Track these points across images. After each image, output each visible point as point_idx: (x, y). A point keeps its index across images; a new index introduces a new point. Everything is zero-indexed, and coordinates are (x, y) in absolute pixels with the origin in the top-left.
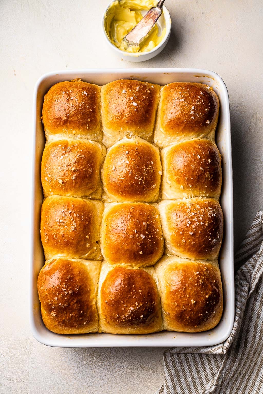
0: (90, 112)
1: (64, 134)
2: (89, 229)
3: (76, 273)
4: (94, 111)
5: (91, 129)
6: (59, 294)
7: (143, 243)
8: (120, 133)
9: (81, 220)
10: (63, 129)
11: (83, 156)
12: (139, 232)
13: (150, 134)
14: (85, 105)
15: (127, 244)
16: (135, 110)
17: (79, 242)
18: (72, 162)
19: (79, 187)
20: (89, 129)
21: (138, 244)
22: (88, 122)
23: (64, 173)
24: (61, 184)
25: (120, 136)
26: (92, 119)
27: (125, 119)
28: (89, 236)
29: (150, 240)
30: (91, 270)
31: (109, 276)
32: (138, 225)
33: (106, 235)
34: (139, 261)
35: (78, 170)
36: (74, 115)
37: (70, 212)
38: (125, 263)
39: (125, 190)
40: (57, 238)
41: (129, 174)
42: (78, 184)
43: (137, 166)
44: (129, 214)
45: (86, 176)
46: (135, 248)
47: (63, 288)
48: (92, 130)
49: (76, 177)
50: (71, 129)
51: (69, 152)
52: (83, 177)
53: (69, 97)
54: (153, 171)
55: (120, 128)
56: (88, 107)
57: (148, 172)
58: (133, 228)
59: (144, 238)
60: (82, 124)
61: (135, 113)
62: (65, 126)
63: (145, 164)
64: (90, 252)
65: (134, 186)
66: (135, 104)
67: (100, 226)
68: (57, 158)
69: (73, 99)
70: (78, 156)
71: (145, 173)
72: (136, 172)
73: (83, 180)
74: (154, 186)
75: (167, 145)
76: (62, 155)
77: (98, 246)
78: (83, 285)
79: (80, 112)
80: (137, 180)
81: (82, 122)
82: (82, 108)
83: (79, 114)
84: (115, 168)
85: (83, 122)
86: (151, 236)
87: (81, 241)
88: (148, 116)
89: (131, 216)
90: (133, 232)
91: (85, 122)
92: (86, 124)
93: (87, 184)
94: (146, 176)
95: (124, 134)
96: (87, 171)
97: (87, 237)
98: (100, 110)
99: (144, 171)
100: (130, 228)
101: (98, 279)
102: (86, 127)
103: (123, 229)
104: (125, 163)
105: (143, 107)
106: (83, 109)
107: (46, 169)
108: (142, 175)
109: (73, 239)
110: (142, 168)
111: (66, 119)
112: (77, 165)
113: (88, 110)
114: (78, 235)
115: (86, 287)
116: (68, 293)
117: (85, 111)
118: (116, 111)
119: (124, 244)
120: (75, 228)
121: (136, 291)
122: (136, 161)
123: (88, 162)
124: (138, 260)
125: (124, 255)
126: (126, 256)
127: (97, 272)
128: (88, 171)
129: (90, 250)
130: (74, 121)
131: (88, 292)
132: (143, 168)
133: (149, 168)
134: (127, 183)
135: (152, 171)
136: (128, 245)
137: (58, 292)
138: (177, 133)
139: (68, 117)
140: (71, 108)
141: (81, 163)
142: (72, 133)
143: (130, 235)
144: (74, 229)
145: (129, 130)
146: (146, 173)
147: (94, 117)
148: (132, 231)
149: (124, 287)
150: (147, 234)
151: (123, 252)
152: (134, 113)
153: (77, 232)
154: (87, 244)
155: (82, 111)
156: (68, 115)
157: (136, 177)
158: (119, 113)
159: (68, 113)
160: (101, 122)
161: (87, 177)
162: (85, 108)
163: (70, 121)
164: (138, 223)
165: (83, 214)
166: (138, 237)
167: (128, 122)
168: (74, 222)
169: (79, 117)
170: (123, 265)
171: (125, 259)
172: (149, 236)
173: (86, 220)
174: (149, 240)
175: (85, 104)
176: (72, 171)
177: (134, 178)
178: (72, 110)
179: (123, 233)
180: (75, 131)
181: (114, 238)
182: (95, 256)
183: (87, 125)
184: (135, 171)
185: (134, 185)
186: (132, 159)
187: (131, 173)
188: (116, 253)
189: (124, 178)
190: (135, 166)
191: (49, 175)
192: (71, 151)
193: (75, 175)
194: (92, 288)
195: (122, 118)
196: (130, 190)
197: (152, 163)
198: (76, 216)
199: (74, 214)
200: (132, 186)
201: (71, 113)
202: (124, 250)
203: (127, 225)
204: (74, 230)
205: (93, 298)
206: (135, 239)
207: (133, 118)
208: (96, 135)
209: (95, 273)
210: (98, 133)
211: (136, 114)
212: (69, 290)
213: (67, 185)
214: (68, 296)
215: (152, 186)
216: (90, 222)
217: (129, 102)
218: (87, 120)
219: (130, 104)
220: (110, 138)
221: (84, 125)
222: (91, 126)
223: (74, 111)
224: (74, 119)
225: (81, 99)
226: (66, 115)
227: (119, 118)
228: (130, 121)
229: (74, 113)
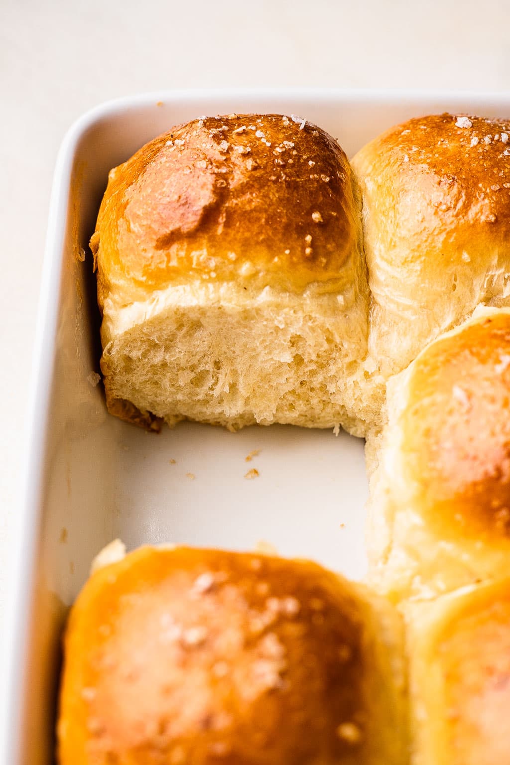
0: (322, 186)
1: (197, 283)
2: (355, 688)
4: (336, 186)
5: (324, 260)
8: (454, 287)
10: (195, 254)
14: (299, 157)
20: (313, 258)
22: (310, 227)
25: (453, 302)
26: (331, 216)
27: (483, 209)
36: (253, 186)
48: (326, 268)
50: (232, 256)
53: (225, 128)
55: (460, 254)
56: (311, 163)
60: (287, 227)
62: (206, 237)
69: (244, 132)
79: (279, 177)
81: (284, 220)
82: (286, 161)
83: (275, 182)
85: (289, 219)
87: (311, 755)
91: (300, 221)
92: (302, 231)
95: (472, 291)
97: (347, 731)
98: (358, 201)
102: (304, 249)
106: (293, 165)
113: (311, 177)
117: (298, 176)
118: (440, 182)
120: (282, 675)
130: (251, 211)
139: (222, 194)
142: (233, 276)
145: (499, 265)
147: (339, 209)
153: (291, 701)
155: (285, 174)
156: (224, 185)
158: (451, 187)
159: (224, 177)
160: (362, 248)
162: (299, 167)
163: (230, 214)
167: (496, 221)
169: (274, 196)
175: (298, 151)
178: (242, 170)
180: (254, 264)
183: (309, 238)
195: (467, 206)
198: (283, 609)
201: (237, 179)
208: (340, 298)
210: (350, 295)
217: (492, 148)
218: (309, 214)
219: (501, 156)
220: (408, 314)
221: (295, 236)
222: (324, 247)
223: (253, 172)
224: (250, 201)
225: (281, 136)
226: (215, 186)
227: (455, 207)
228: (505, 216)
229: (249, 178)
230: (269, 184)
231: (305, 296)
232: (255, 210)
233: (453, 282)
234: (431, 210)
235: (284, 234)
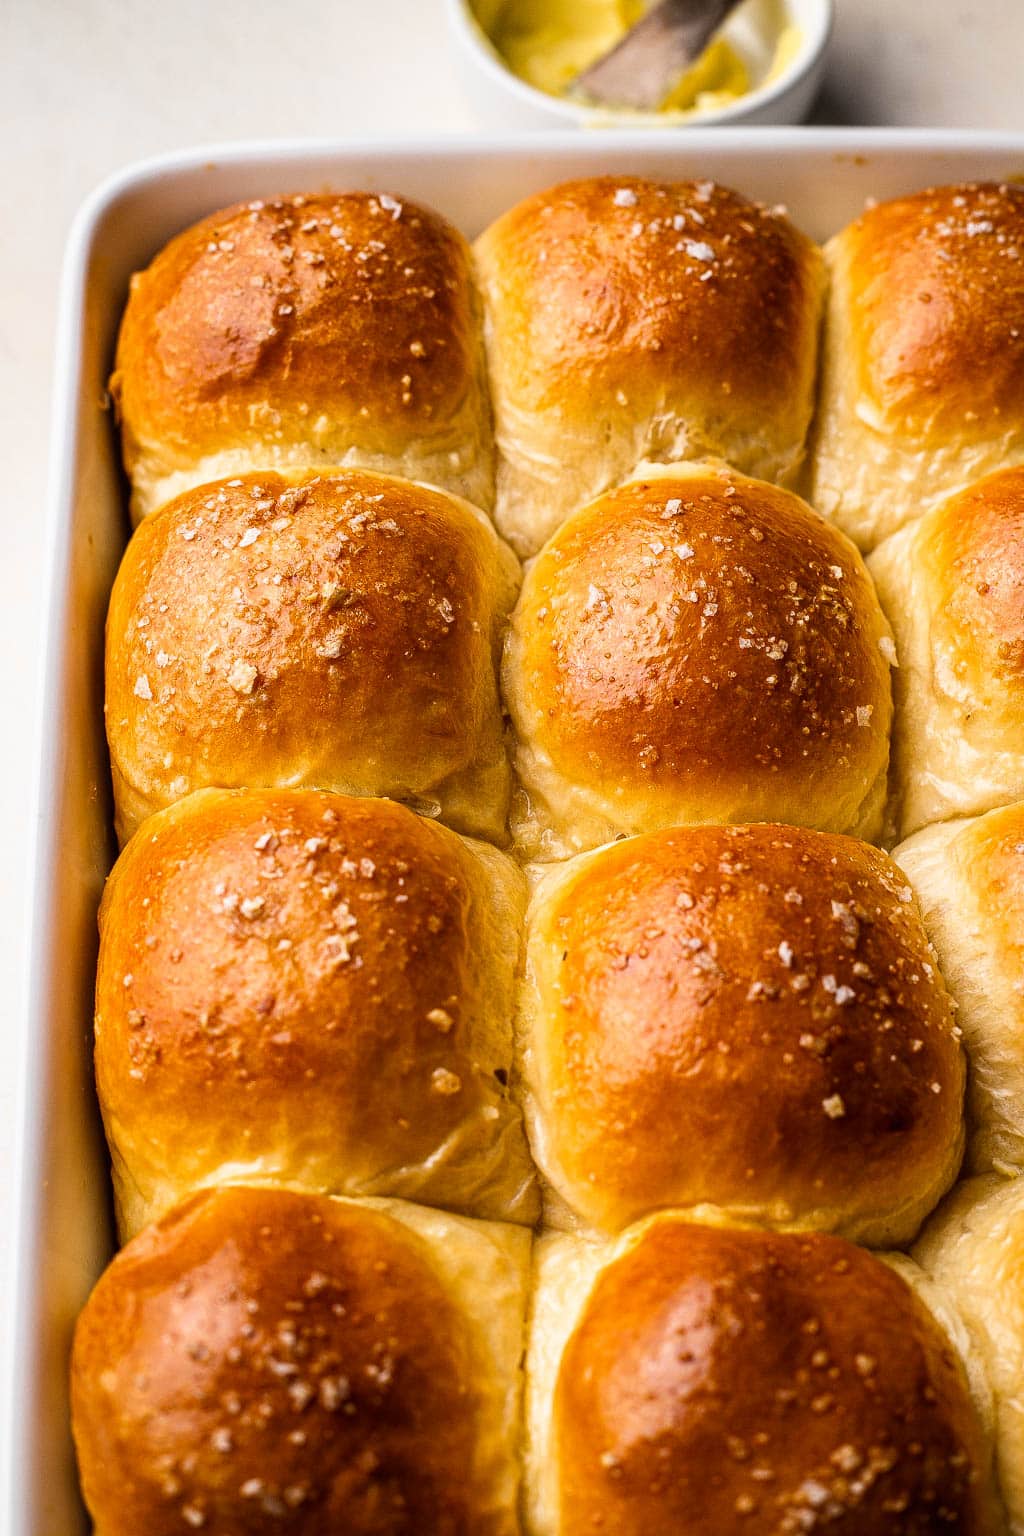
0: (425, 304)
1: (258, 446)
2: (450, 967)
3: (362, 1266)
4: (443, 302)
5: (429, 408)
6: (244, 1405)
7: (842, 1040)
8: (608, 438)
9: (388, 901)
10: (253, 408)
11: (390, 525)
12: (808, 961)
13: (793, 457)
14: (391, 263)
15: (731, 1043)
16: (704, 277)
17: (378, 1052)
18: (319, 557)
19: (365, 714)
20: (413, 408)
21: (807, 1040)
22: (406, 363)
23: (268, 620)
24: (248, 690)
25: (608, 457)
26: (437, 346)
27: (643, 331)
28: (452, 1012)
29: (888, 1025)
30: (468, 1271)
31: (612, 1288)
32: (799, 917)
33: (570, 1009)
34: (819, 1183)
35: (360, 602)
36: (327, 310)
37: (312, 845)
38: (717, 1201)
39: (675, 731)
40: (217, 1031)
41: (703, 620)
42: (360, 698)
43: (745, 574)
44: (727, 855)
45: (414, 641)
46: (789, 1075)
47: (277, 1355)
48: (432, 418)
49: (346, 639)
50: (303, 408)
51: (299, 505)
52: (391, 648)
53: (289, 223)
54: (850, 622)
55: (614, 396)
56: (408, 272)
57: (820, 620)
58: (763, 939)
59: (850, 1006)
60: (376, 367)
61: (705, 295)
62: (266, 383)
63: (795, 569)
64: (452, 1141)
65: (737, 697)
66: (699, 250)
67: (519, 973)
68: (217, 543)
69: (315, 230)
70: (359, 518)
71: (801, 622)
72: (743, 610)
73: (392, 664)
74: (864, 713)
75: (900, 511)
76: (252, 523)
77: (513, 1107)
78: (421, 1351)
79: (363, 296)
80: (753, 659)
81: (372, 357)
82: (372, 272)
83: (358, 304)
84: (601, 596)
85: (379, 357)
86: (892, 994)
87: (393, 1044)
88: (779, 323)
89: (739, 866)
90: (770, 962)
91: (393, 356)
92: (396, 370)
93: (424, 696)
94: (807, 642)
95: (632, 443)
96: (417, 612)
97: (437, 1015)
98: (477, 315)
99: (792, 607)
100: (741, 935)
101: (526, 1336)
102: (400, 395)
103: (695, 943)
104: (667, 559)
105: (749, 270)
106: (382, 277)
107: (141, 624)
108: (785, 632)
109: (339, 1032)
110: (782, 587)
111: (272, 331)
112: (355, 571)
113: (409, 291)
114: (376, 999)
115: (446, 1368)
116: (314, 1401)
117: (390, 293)
118: (586, 293)
119: (711, 1047)
120: (353, 950)
121: (831, 1363)
122: (737, 549)
123: (422, 560)
124: (812, 1175)
125: (709, 1131)
126: (728, 1135)
127: (511, 1286)
128: (424, 612)
129: (453, 1124)
130: (328, 346)
131: (462, 1410)
132: (787, 591)
133: (824, 598)
134: (692, 677)
135: (842, 618)
136: (735, 1053)
137: (240, 1387)
138: (969, 415)
139: (285, 324)
140: (303, 272)
141: (379, 557)
142: (305, 436)
143: (748, 981)
144: (344, 956)
145: (667, 409)
146: (807, 618)
147: (448, 334)
148: (760, 957)
149: (743, 1333)
150: (860, 979)
151: (701, 1111)
152: (695, 296)
153: (364, 981)
154: (436, 1074)
155: (372, 291)
156: (288, 310)
157: (750, 636)
158: (601, 299)
159: (286, 299)
160: (485, 386)
161: (418, 650)
162: (392, 278)
163: (298, 351)
164: (793, 904)
165: (402, 866)
166: (805, 993)
167: (661, 348)
168: (343, 908)
169: (358, 323)
170: (705, 1214)
171: (720, 1165)
172: (875, 997)
173: (424, 904)
174: (881, 1022)
175: (390, 255)
176: (324, 606)
177: (734, 643)
178: (312, 287)
179: (697, 971)
180: (332, 418)
181: (628, 1017)
182: (492, 1181)
183: (406, 380)
184: (735, 601)
185: (739, 688)
186: (709, 538)
187: (710, 610)
188: (648, 1125)
189: (665, 649)
190: (736, 573)
191: (162, 658)
192: (311, 501)
193: (341, 631)
194: (486, 1386)
195: (622, 328)
196: (710, 729)
197: (838, 572)
198: (358, 870)
199: (340, 862)
200: (724, 695)
201: (309, 299)
202: (708, 1091)
203: (719, 918)
204: (343, 965)
205: (499, 1464)
206: (782, 1006)
207: (694, 323)
208: (454, 458)
209: (499, 1292)
210: (468, 452)
211: (711, 302)
212: (324, 1374)
213: (286, 703)
214: (314, 1418)
215: (847, 714)
216: (450, 922)
217: (661, 240)
218: (406, 345)
219: (671, 252)
220: (545, 476)
221: (387, 378)
222: (429, 389)
223: (327, 291)
224: (324, 333)
225: (366, 232)
226: (276, 312)
227: (605, 330)
228: (675, 341)
229: (322, 299)
230: (351, 306)
231: (405, 457)
232: (332, 345)
233: (606, 431)
234: (575, 332)
235: (372, 376)
